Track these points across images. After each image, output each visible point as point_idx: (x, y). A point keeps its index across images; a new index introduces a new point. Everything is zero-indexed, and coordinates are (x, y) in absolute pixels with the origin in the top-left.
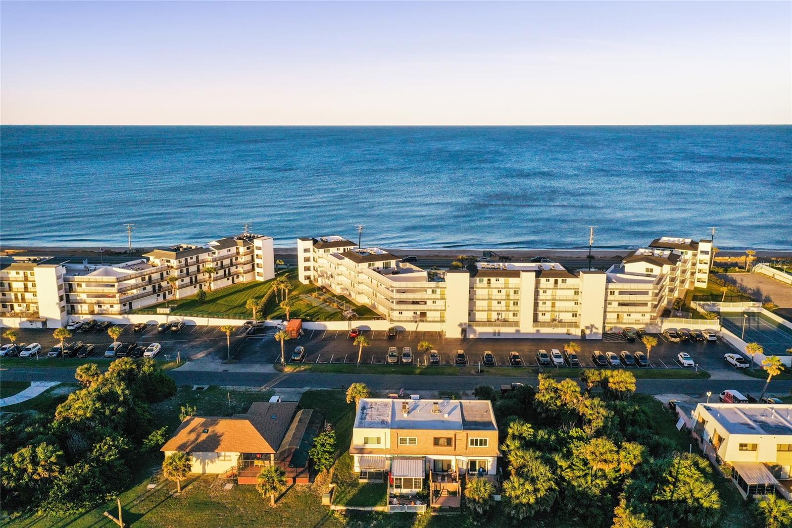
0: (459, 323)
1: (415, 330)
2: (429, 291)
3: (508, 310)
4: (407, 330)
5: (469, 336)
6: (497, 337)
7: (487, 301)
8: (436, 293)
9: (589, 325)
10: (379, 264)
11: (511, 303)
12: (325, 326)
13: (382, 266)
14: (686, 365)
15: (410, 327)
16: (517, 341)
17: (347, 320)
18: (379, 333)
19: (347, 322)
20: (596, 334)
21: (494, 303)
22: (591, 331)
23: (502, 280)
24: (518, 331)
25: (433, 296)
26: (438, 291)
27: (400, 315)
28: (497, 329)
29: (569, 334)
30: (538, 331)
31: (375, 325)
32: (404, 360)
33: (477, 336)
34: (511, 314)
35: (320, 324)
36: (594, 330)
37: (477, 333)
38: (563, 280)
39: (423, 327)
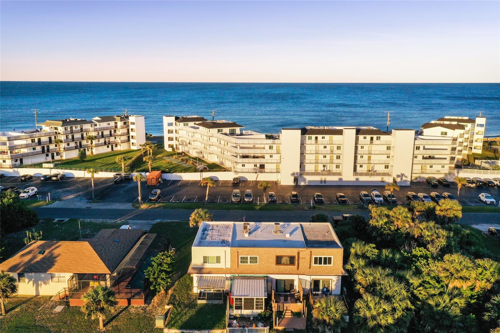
0: (291, 173)
1: (255, 180)
2: (267, 147)
3: (332, 163)
4: (248, 180)
5: (300, 183)
6: (323, 184)
7: (314, 155)
8: (272, 149)
9: (400, 174)
10: (227, 130)
11: (335, 156)
12: (180, 177)
13: (229, 133)
14: (489, 203)
15: (251, 177)
16: (341, 186)
17: (199, 172)
18: (226, 182)
19: (199, 174)
20: (406, 181)
21: (321, 157)
22: (402, 179)
23: (327, 137)
24: (341, 179)
25: (270, 151)
26: (275, 147)
27: (243, 167)
28: (323, 178)
29: (383, 182)
30: (357, 179)
31: (222, 176)
32: (246, 200)
33: (307, 184)
34: (334, 166)
35: (177, 176)
36: (404, 178)
37: (307, 181)
38: (377, 137)
39: (263, 177)
